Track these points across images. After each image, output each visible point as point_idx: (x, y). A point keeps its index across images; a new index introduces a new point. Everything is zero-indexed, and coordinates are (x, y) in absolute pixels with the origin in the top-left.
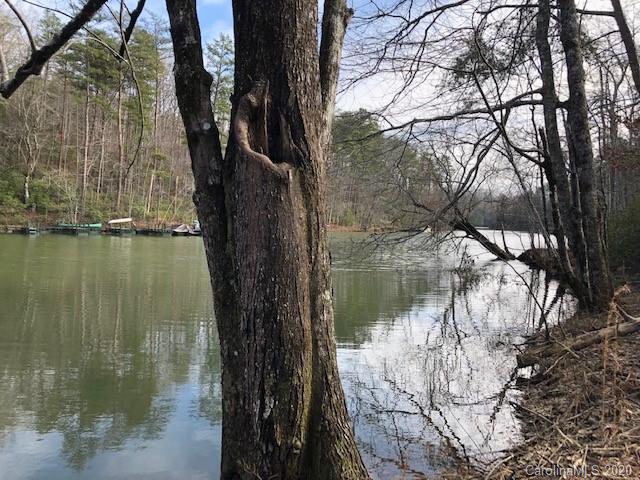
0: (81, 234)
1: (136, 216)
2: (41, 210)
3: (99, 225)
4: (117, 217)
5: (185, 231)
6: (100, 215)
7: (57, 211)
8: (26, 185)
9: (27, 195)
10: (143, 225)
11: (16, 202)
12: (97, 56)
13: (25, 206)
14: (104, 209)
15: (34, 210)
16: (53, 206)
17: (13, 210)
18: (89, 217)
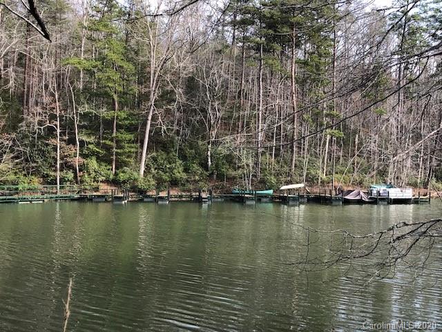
0: (248, 203)
1: (311, 180)
2: (221, 177)
3: (271, 192)
4: (290, 182)
5: (358, 198)
6: (274, 180)
7: (234, 178)
8: (209, 153)
9: (210, 163)
10: (317, 190)
11: (200, 170)
12: (269, 15)
13: (207, 173)
14: (278, 175)
15: (215, 176)
16: (232, 173)
17: (197, 178)
18: (263, 183)
